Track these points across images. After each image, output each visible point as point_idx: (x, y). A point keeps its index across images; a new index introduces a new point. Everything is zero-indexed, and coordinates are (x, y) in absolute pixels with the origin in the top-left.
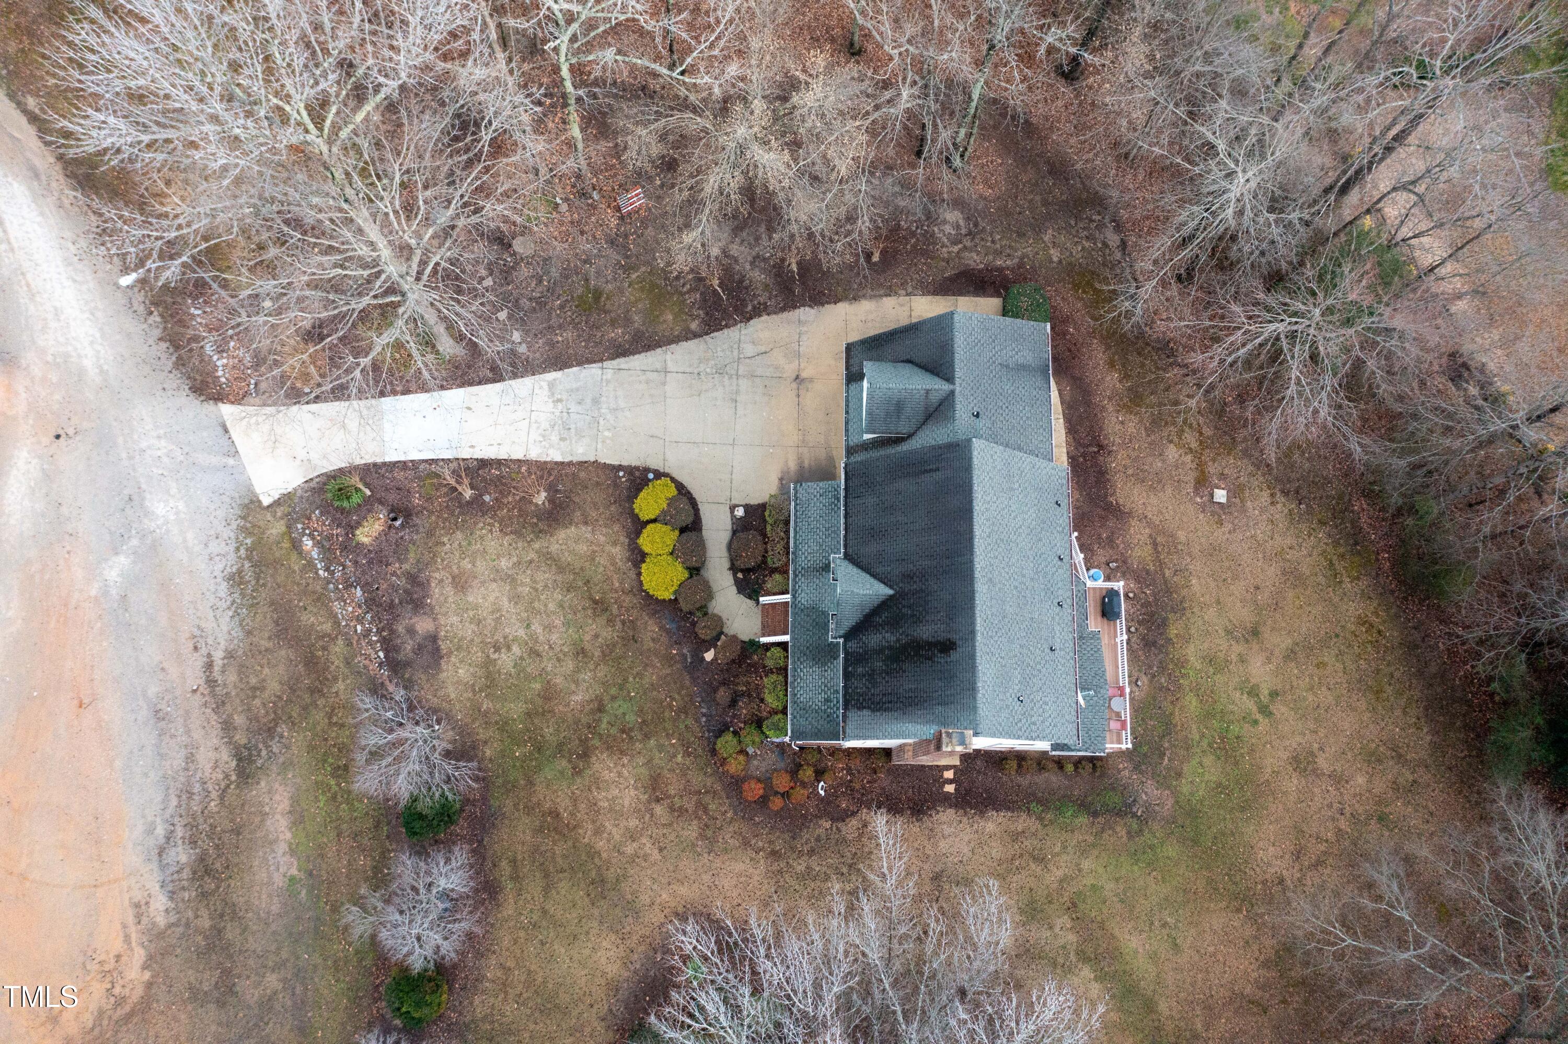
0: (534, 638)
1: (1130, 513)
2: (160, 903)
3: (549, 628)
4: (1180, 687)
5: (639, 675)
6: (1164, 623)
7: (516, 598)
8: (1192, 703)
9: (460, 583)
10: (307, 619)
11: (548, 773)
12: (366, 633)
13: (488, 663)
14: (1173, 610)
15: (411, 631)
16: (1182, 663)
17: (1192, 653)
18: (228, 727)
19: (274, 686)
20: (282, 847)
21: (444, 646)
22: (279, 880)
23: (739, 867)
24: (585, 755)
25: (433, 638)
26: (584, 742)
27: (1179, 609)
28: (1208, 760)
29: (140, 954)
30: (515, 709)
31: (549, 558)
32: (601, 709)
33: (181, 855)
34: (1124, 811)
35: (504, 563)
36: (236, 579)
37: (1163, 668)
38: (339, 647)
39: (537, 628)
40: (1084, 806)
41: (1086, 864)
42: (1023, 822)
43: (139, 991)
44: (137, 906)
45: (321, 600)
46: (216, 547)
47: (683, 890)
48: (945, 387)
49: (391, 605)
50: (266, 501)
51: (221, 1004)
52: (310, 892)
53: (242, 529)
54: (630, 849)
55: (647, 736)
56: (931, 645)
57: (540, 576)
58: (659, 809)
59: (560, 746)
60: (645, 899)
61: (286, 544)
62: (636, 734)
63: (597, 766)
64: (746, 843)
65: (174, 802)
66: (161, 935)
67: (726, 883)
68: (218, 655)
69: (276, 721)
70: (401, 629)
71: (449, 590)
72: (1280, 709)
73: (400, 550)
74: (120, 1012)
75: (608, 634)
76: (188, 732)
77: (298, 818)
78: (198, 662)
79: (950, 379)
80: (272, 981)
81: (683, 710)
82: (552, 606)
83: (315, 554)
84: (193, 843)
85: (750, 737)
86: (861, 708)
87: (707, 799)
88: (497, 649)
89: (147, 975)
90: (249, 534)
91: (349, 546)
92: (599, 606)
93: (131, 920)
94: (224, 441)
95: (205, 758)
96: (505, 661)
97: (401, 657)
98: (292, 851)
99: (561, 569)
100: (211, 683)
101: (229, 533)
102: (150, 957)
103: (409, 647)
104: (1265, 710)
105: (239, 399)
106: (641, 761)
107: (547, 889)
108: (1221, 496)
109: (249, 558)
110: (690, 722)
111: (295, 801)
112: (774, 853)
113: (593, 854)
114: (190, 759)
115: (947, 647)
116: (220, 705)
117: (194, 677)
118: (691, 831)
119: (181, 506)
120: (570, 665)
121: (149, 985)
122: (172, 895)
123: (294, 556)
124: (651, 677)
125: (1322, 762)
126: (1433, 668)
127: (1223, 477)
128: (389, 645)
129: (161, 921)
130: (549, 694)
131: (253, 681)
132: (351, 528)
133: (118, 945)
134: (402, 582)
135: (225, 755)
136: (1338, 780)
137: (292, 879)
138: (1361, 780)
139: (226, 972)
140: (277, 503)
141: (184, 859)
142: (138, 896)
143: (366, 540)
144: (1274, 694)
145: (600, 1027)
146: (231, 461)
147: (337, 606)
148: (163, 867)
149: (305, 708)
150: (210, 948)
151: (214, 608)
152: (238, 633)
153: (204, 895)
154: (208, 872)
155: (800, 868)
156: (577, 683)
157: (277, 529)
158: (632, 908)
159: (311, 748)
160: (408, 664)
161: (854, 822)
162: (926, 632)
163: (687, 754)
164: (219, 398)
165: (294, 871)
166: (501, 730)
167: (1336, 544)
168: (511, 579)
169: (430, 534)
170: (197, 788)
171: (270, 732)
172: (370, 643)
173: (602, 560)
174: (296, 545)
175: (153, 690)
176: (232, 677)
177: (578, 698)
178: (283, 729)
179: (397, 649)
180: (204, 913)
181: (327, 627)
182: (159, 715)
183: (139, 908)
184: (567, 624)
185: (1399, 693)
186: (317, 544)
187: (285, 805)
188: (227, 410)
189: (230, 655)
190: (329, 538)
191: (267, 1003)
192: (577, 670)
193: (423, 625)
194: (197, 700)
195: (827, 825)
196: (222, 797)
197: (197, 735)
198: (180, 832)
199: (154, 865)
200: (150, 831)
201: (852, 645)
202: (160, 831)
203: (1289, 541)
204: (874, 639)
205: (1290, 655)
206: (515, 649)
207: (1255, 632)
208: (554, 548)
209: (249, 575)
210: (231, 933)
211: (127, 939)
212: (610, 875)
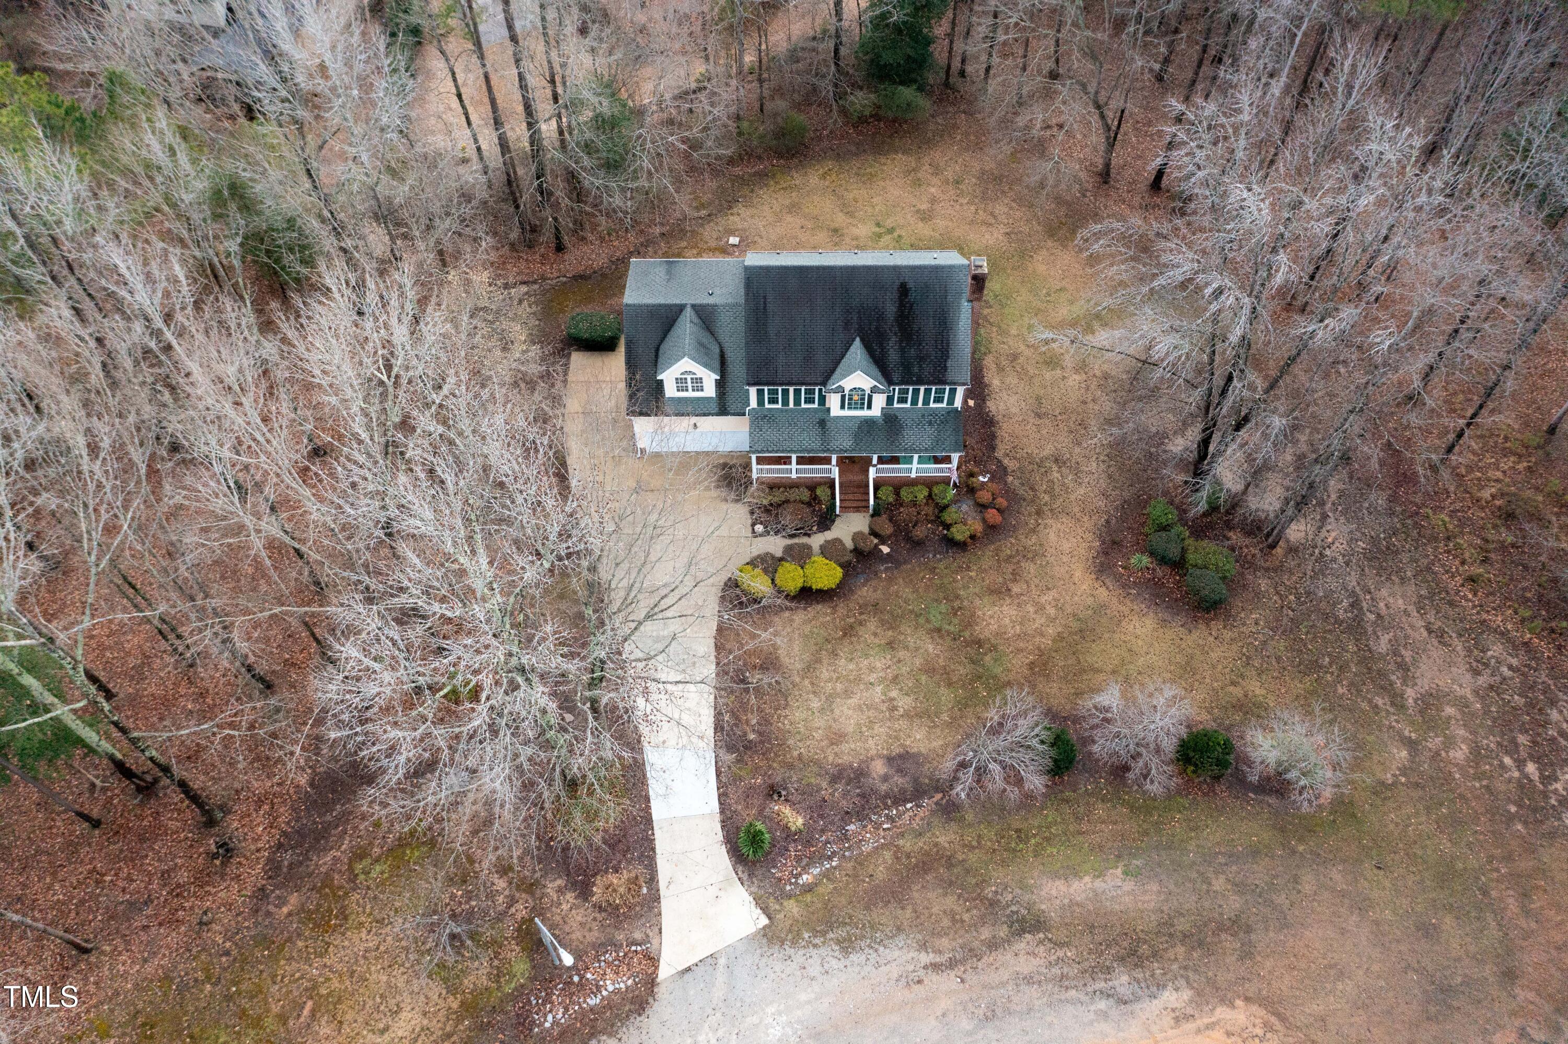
0: (881, 680)
2: (1169, 998)
3: (872, 669)
5: (906, 602)
7: (847, 694)
9: (837, 738)
10: (881, 873)
11: (998, 670)
12: (890, 819)
13: (907, 715)
15: (885, 778)
18: (993, 945)
19: (950, 902)
20: (1099, 884)
21: (896, 750)
22: (1129, 886)
23: (1052, 536)
24: (979, 643)
25: (890, 760)
26: (968, 644)
29: (1222, 1012)
30: (946, 696)
31: (809, 669)
33: (1122, 981)
35: (815, 704)
36: (847, 946)
39: (872, 678)
43: (1254, 1008)
44: (1177, 1020)
45: (861, 861)
46: (814, 969)
47: (1078, 574)
48: (688, 313)
49: (863, 796)
50: (764, 921)
51: (1249, 930)
52: (1135, 856)
53: (794, 943)
54: (1052, 611)
55: (957, 597)
56: (902, 305)
57: (825, 675)
58: (1016, 589)
59: (973, 662)
60: (1090, 601)
61: (808, 897)
62: (957, 604)
63: (987, 633)
64: (1034, 531)
65: (1073, 993)
66: (1199, 993)
67: (1066, 546)
68: (925, 958)
69: (981, 898)
70: (884, 787)
71: (845, 747)
72: (889, 223)
73: (807, 791)
74: (1278, 1025)
75: (872, 625)
76: (1003, 984)
77: (1071, 872)
78: (934, 980)
79: (681, 308)
80: (1219, 884)
81: (933, 570)
82: (851, 666)
83: (816, 871)
84: (1109, 970)
85: (950, 516)
86: (945, 368)
87: (1003, 555)
88: (894, 709)
89: (1239, 1003)
90: (799, 934)
91: (805, 838)
92: (849, 632)
93: (1190, 1026)
94: (699, 971)
95: (1026, 965)
96: (905, 703)
97: (909, 787)
98: (1100, 874)
99: (819, 661)
100: (952, 964)
101: (799, 956)
102: (1222, 1001)
103: (899, 780)
104: (891, 231)
105: (653, 960)
106: (978, 602)
108: (734, 240)
109: (824, 934)
110: (941, 565)
111: (1056, 876)
112: (1039, 513)
113: (1060, 637)
114: (1029, 980)
115: (904, 290)
116: (973, 954)
117: (948, 981)
118: (1030, 568)
119: (771, 1010)
120: (902, 654)
121: (1247, 999)
122: (1161, 986)
123: (820, 890)
124: (907, 592)
127: (719, 239)
128: (899, 799)
129: (1186, 994)
130: (929, 669)
131: (946, 922)
132: (790, 835)
133: (1218, 1034)
134: (840, 787)
135: (1021, 945)
136: (933, 200)
137: (1125, 873)
138: (933, 190)
139: (1221, 928)
140: (765, 910)
141: (1125, 978)
142: (1168, 1020)
143: (800, 821)
144: (878, 225)
145: (1195, 634)
146: (722, 961)
147: (866, 848)
148: (1138, 999)
149: (968, 871)
150: (1201, 944)
151: (877, 966)
152: (900, 940)
153: (1155, 954)
154: (1133, 952)
155: (1047, 498)
156: (917, 649)
157: (792, 907)
158: (1100, 609)
159: (1004, 863)
160: (916, 780)
162: (891, 309)
163: (968, 569)
164: (651, 983)
165: (1119, 871)
166: (966, 706)
167: (766, 185)
168: (830, 698)
169: (791, 766)
170: (1056, 971)
171: (993, 903)
172: (899, 816)
173: (807, 628)
174: (809, 889)
175: (966, 1024)
176: (944, 942)
177: (930, 648)
178: (989, 891)
179: (903, 791)
180: (1171, 954)
181: (888, 855)
182: (990, 1016)
183: (1180, 1018)
184: (867, 656)
186: (805, 869)
187: (1060, 884)
188: (665, 972)
189: (923, 946)
190: (799, 859)
191: (1240, 887)
192: (906, 648)
193: (879, 768)
194: (970, 977)
196: (1061, 945)
197: (1005, 975)
198: (1101, 985)
199: (1137, 1007)
200: (1105, 1015)
201: (896, 377)
202: (1102, 1005)
204: (893, 356)
205: (850, 214)
206: (894, 694)
208: (799, 666)
209: (842, 933)
210: (1182, 925)
211: (1210, 1027)
212: (1075, 625)
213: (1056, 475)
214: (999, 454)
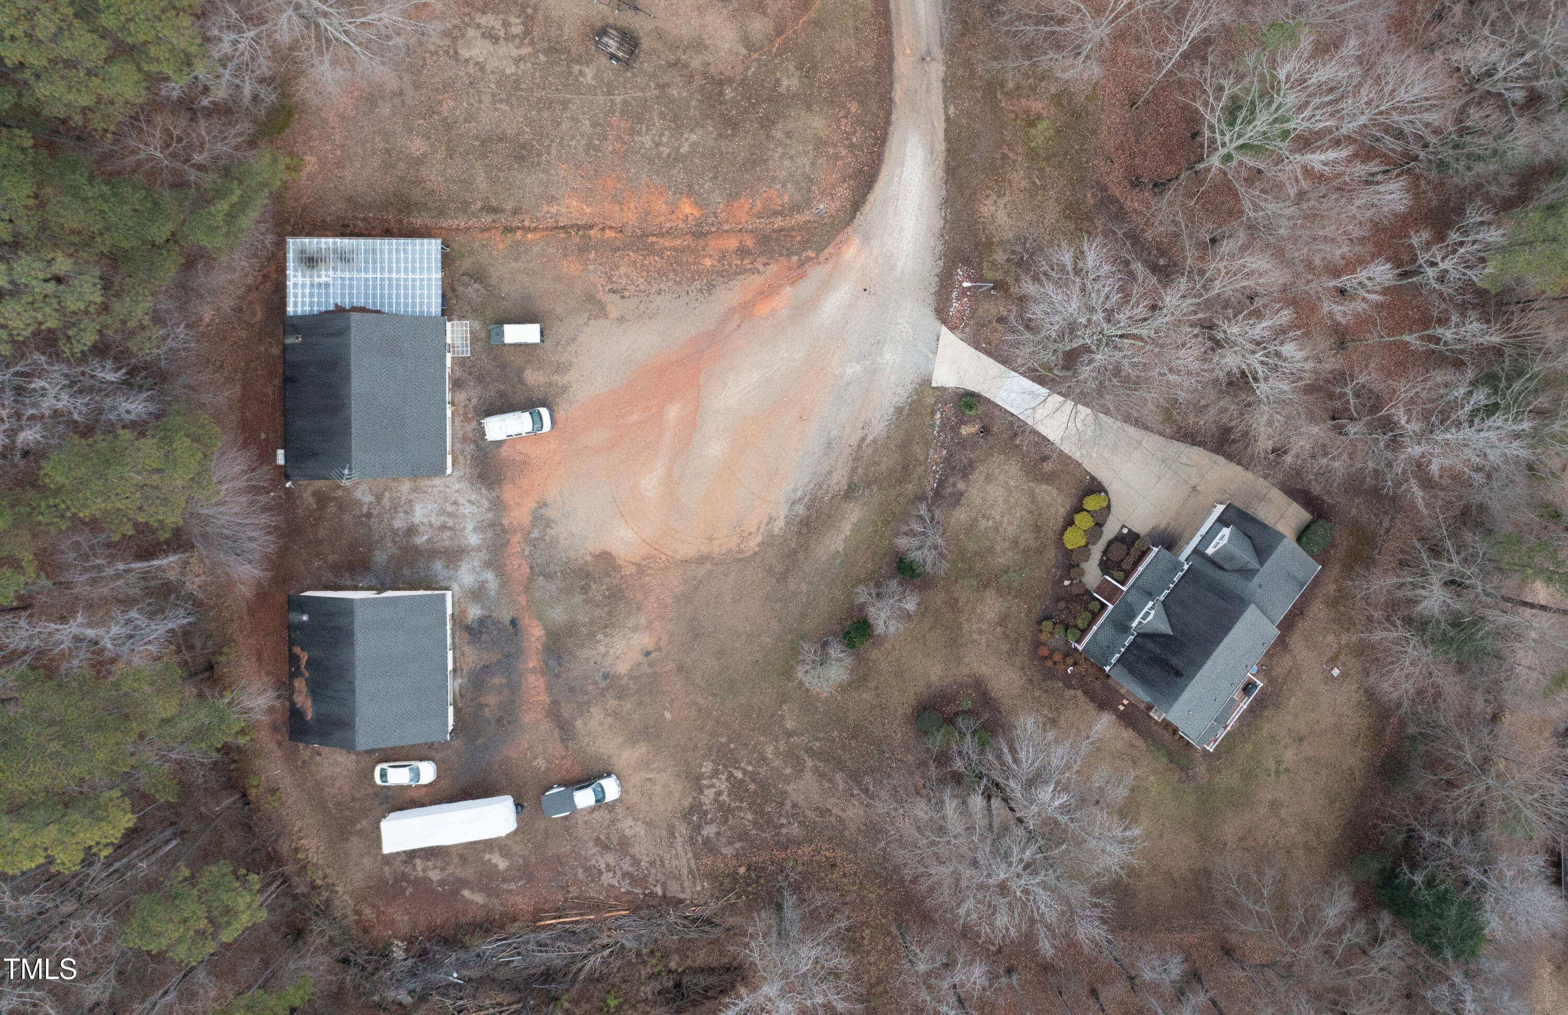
0: (1001, 522)
1: (1290, 651)
2: (781, 523)
3: (1010, 523)
4: (1250, 738)
5: (1032, 569)
6: (1266, 707)
7: (1006, 501)
8: (1249, 747)
9: (989, 479)
10: (917, 449)
11: (966, 582)
12: (935, 472)
13: (975, 520)
14: (1274, 705)
15: (954, 485)
16: (1258, 729)
17: (1267, 728)
18: (854, 470)
19: (883, 467)
20: (842, 536)
21: (963, 501)
22: (832, 549)
23: (1012, 675)
24: (986, 586)
25: (961, 494)
26: (990, 580)
27: (1277, 706)
28: (1236, 775)
29: (759, 539)
30: (972, 547)
31: (1032, 495)
32: (1006, 572)
33: (800, 510)
34: (1184, 769)
35: (1012, 483)
36: (899, 410)
37: (1248, 725)
38: (920, 470)
39: (1005, 520)
40: (1170, 755)
41: (1151, 778)
42: (1140, 743)
43: (750, 553)
44: (771, 518)
45: (927, 444)
46: (900, 390)
47: (984, 668)
48: (1258, 566)
49: (954, 468)
50: (934, 385)
51: (778, 581)
52: (842, 562)
53: (916, 390)
54: (975, 636)
55: (1016, 597)
56: (1172, 667)
57: (1023, 499)
58: (999, 629)
59: (979, 574)
60: (967, 660)
61: (929, 410)
62: (1013, 593)
63: (987, 594)
64: (1023, 668)
65: (812, 486)
66: (773, 536)
67: (1003, 677)
68: (870, 438)
69: (875, 482)
70: (951, 480)
71: (982, 479)
72: (1284, 777)
73: (975, 446)
74: (738, 556)
75: (1032, 543)
76: (837, 461)
77: (856, 529)
78: (859, 434)
79: (1262, 563)
80: (804, 587)
81: (1039, 597)
82: (1018, 515)
83: (938, 422)
84: (809, 508)
85: (1060, 629)
86: (1125, 666)
87: (1021, 639)
88: (984, 516)
89: (757, 549)
90: (917, 394)
91: (955, 429)
92: (1037, 528)
93: (765, 522)
94: (934, 344)
95: (836, 477)
96: (983, 524)
97: (943, 492)
98: (846, 540)
99: (1033, 502)
100: (859, 447)
101: (910, 388)
102: (763, 543)
103: (949, 490)
104: (1277, 773)
105: (952, 329)
106: (1006, 604)
107: (932, 628)
108: (1336, 672)
109: (910, 405)
110: (1038, 604)
111: (860, 521)
112: (1031, 681)
113: (959, 627)
114: (830, 473)
115: (1178, 674)
116: (856, 459)
117: (854, 439)
118: (1005, 647)
119: (898, 361)
120: (1007, 544)
121: (756, 553)
122: (787, 523)
123: (929, 417)
124: (1036, 574)
125: (1283, 812)
126: (1364, 810)
127: (1344, 664)
128: (941, 483)
129: (776, 531)
130: (990, 550)
131: (877, 458)
132: (961, 422)
133: (753, 529)
134: (965, 461)
135: (845, 482)
136: (1284, 823)
137: (838, 552)
138: (1293, 830)
139: (787, 570)
140: (937, 388)
141: (801, 512)
142: (774, 514)
143: (964, 432)
144: (1287, 770)
145: (912, 696)
146: (931, 356)
147: (931, 451)
148: (790, 510)
149: (890, 486)
150: (789, 556)
151: (882, 416)
152: (884, 434)
153: (799, 533)
154: (807, 525)
155: (1037, 694)
156: (1004, 553)
157: (930, 400)
158: (959, 660)
159: (881, 504)
160: (943, 497)
161: (1072, 692)
162: (1174, 661)
163: (1027, 616)
164: (944, 322)
165: (840, 549)
166: (960, 551)
168: (1010, 492)
169: (991, 448)
170: (825, 487)
171: (869, 485)
172: (934, 478)
173: (1053, 510)
174: (933, 413)
175: (834, 433)
176: (870, 452)
177: (1000, 560)
178: (875, 487)
179: (944, 488)
180: (795, 539)
181: (922, 458)
182: (829, 445)
183: (771, 520)
184: (1019, 527)
185: (1340, 809)
186: (942, 418)
187: (855, 520)
188: (944, 330)
189: (875, 441)
190: (949, 419)
191: (795, 594)
192: (1008, 549)
193: (961, 486)
194: (849, 450)
195: (1061, 685)
196: (832, 498)
197: (839, 465)
198: (806, 500)
199: (788, 507)
200: (795, 491)
201: (1140, 640)
202: (799, 494)
203: (1350, 713)
204: (1150, 645)
206: (990, 523)
207: (1301, 739)
208: (1037, 490)
209: (905, 412)
210: (801, 556)
211: (758, 529)
212: (960, 641)
213: (1045, 712)
214: (1079, 693)
